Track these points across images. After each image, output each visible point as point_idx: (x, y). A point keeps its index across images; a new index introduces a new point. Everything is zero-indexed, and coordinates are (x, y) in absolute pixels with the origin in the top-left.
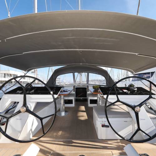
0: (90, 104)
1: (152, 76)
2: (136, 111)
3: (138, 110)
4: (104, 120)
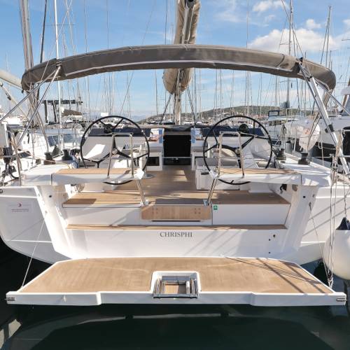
4: (204, 168)
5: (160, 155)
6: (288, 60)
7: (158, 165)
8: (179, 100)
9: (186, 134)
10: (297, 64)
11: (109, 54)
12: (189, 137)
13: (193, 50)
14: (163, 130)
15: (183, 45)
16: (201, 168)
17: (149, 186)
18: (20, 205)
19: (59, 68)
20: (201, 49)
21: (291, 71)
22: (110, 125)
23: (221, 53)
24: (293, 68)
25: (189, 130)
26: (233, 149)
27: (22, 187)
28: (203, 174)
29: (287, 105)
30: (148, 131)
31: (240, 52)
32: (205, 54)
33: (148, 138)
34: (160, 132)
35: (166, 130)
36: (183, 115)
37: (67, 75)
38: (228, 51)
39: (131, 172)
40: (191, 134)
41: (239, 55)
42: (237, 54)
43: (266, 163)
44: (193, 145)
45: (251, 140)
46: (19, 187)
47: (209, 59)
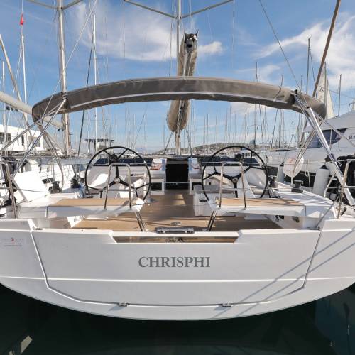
4: (203, 195)
5: (162, 181)
6: (284, 92)
8: (179, 136)
9: (185, 163)
10: (292, 96)
11: (112, 86)
12: (187, 166)
13: (194, 82)
14: (166, 160)
15: (184, 77)
16: (199, 195)
17: (151, 212)
18: (13, 240)
19: (65, 101)
20: (200, 81)
21: (286, 102)
22: (114, 155)
23: (220, 85)
24: (288, 100)
25: (187, 160)
26: (230, 178)
27: (16, 220)
28: (201, 201)
29: (254, 142)
30: (149, 161)
31: (238, 84)
32: (205, 86)
33: (149, 168)
34: (163, 161)
35: (168, 160)
36: (182, 149)
37: (72, 107)
38: (227, 82)
39: (129, 204)
40: (189, 163)
41: (238, 86)
42: (235, 86)
43: (262, 191)
44: (190, 172)
45: (248, 169)
46: (13, 220)
47: (208, 91)
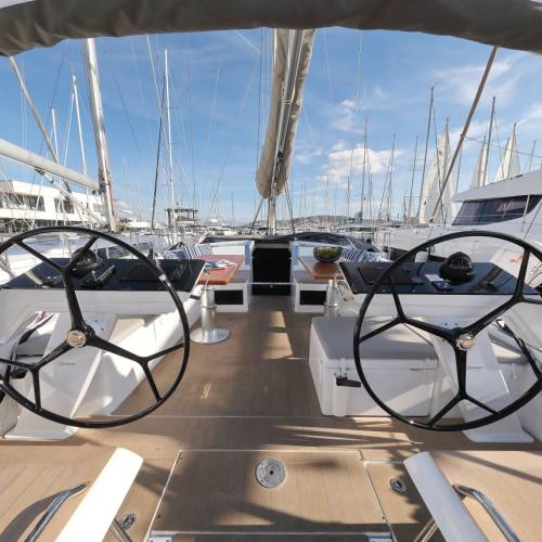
0: (301, 303)
1: (530, 208)
2: (458, 345)
3: (466, 344)
7: (242, 303)
8: (274, 205)
9: (284, 246)
14: (253, 242)
29: (360, 214)
34: (247, 247)
40: (292, 248)
